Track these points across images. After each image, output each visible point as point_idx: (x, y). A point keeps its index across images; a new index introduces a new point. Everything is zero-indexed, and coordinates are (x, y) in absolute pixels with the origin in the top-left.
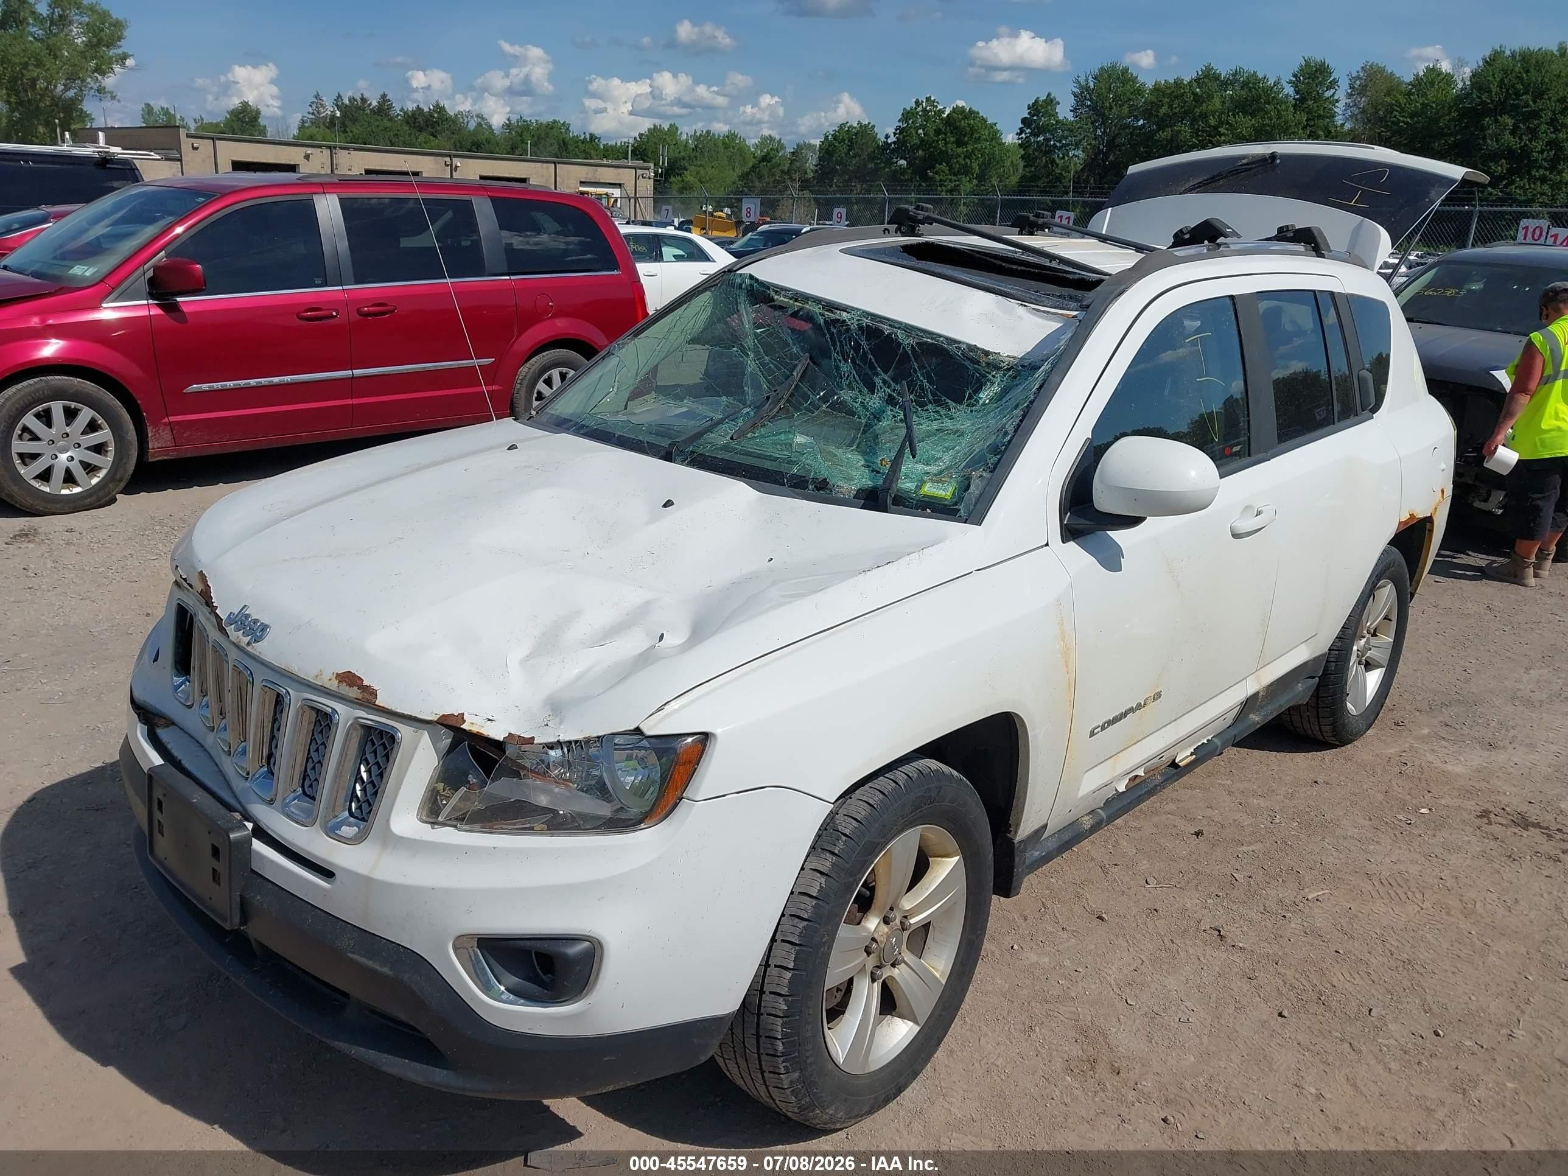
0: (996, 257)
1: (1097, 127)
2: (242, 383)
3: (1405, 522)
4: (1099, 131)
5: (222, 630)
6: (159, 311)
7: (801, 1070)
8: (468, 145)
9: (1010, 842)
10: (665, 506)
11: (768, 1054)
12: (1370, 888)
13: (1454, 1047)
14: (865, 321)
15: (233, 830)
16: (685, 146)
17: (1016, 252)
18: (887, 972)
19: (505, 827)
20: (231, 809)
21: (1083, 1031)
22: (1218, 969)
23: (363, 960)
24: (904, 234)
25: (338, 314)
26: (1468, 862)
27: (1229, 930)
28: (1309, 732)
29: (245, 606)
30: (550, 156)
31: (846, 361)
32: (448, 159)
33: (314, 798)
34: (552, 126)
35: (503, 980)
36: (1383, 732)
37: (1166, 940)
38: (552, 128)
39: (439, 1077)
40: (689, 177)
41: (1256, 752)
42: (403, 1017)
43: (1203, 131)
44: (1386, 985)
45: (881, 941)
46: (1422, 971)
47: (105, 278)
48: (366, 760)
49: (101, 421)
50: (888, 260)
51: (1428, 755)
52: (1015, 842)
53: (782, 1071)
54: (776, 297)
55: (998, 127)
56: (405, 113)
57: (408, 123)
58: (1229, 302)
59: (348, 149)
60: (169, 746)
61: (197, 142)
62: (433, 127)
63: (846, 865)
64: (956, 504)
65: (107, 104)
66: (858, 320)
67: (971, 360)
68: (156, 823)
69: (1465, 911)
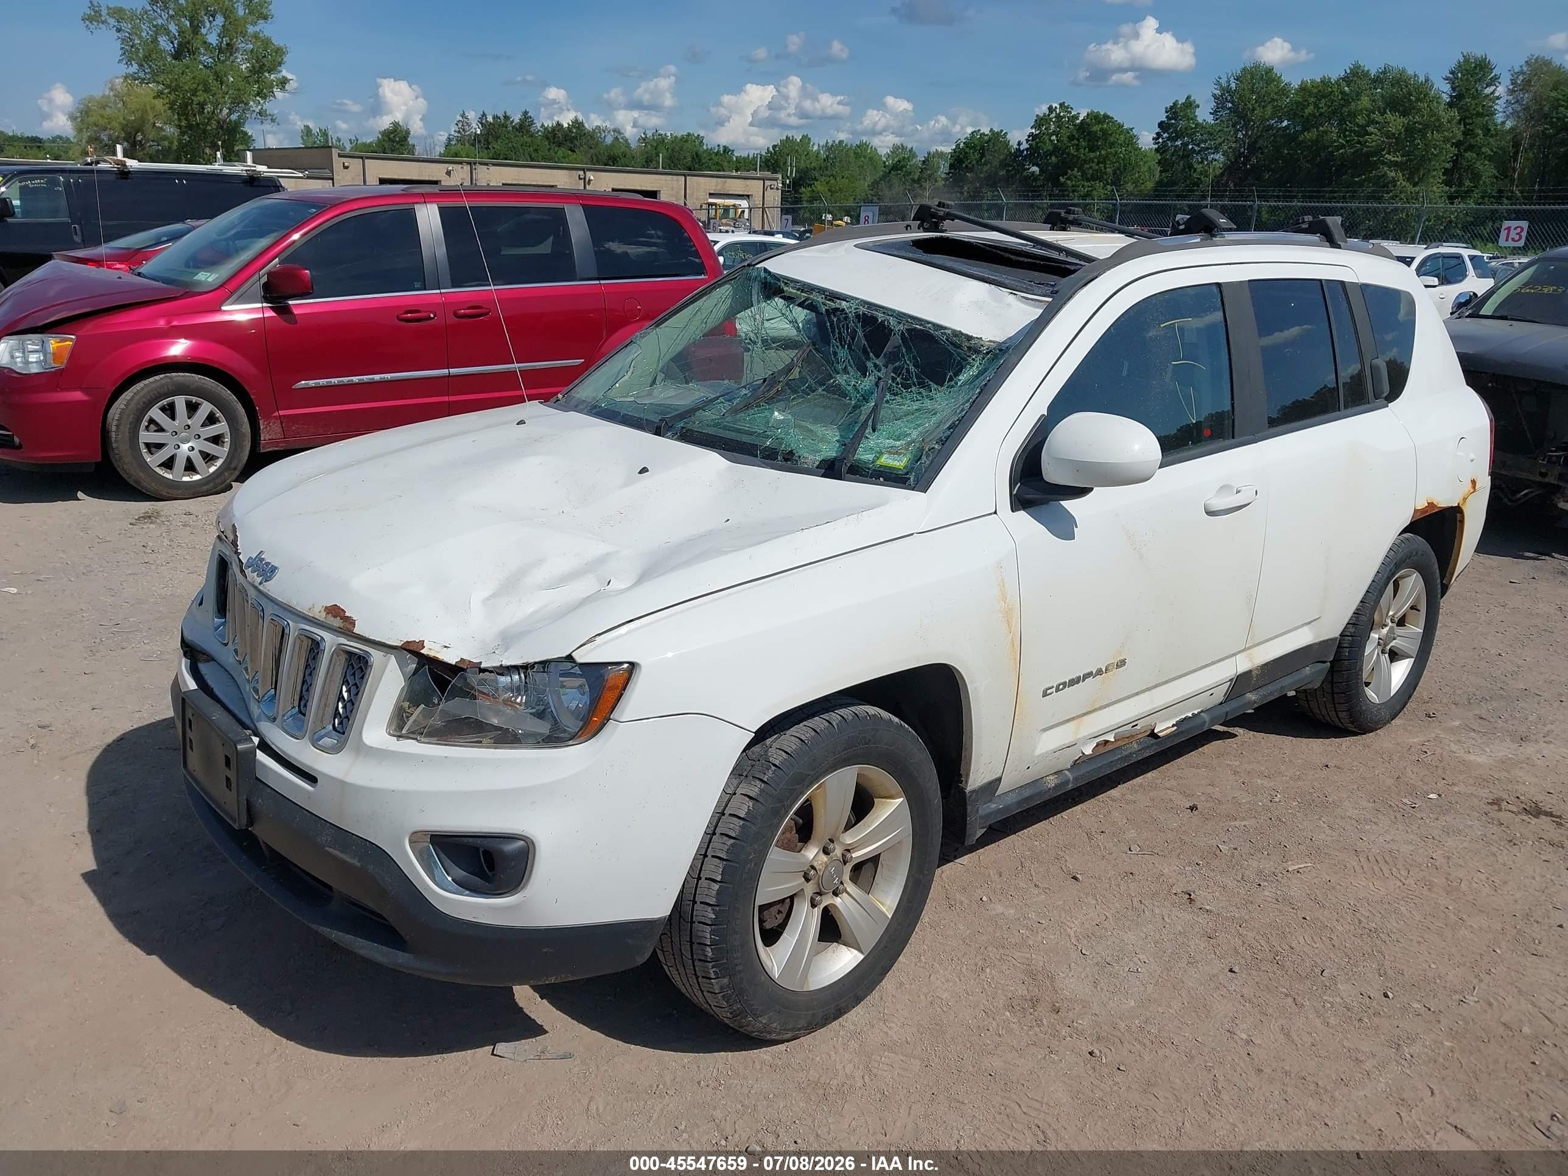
0: (1005, 250)
1: (1238, 130)
2: (346, 380)
3: (1423, 511)
4: (1240, 133)
5: (242, 571)
6: (272, 314)
7: (730, 976)
8: (604, 159)
9: (962, 792)
10: (640, 472)
11: (699, 960)
12: (1355, 864)
13: (1401, 1008)
14: (862, 310)
15: (240, 742)
16: (817, 157)
17: (1027, 245)
18: (827, 900)
19: (456, 740)
20: (245, 726)
21: (1032, 974)
22: (1180, 928)
23: (336, 853)
24: (926, 230)
25: (435, 316)
26: (1465, 844)
27: (1200, 896)
28: (1328, 718)
29: (262, 551)
30: (684, 169)
31: (843, 347)
32: (581, 173)
33: (304, 715)
34: (687, 139)
35: (451, 873)
36: (1411, 723)
37: (1135, 899)
38: (686, 141)
39: (401, 959)
40: (819, 186)
41: (1273, 737)
42: (372, 906)
43: (1351, 131)
44: (1346, 950)
45: (820, 870)
46: (1387, 939)
47: (224, 283)
48: (347, 681)
49: (218, 414)
50: (895, 253)
51: (1452, 745)
52: (967, 791)
53: (713, 976)
54: (785, 289)
55: (1135, 132)
56: (546, 129)
57: (548, 138)
58: (1215, 289)
59: (487, 164)
60: (206, 677)
61: (347, 161)
62: (572, 142)
63: (774, 792)
64: (907, 473)
65: (267, 126)
66: (855, 309)
67: (953, 344)
68: (188, 740)
69: (1449, 889)
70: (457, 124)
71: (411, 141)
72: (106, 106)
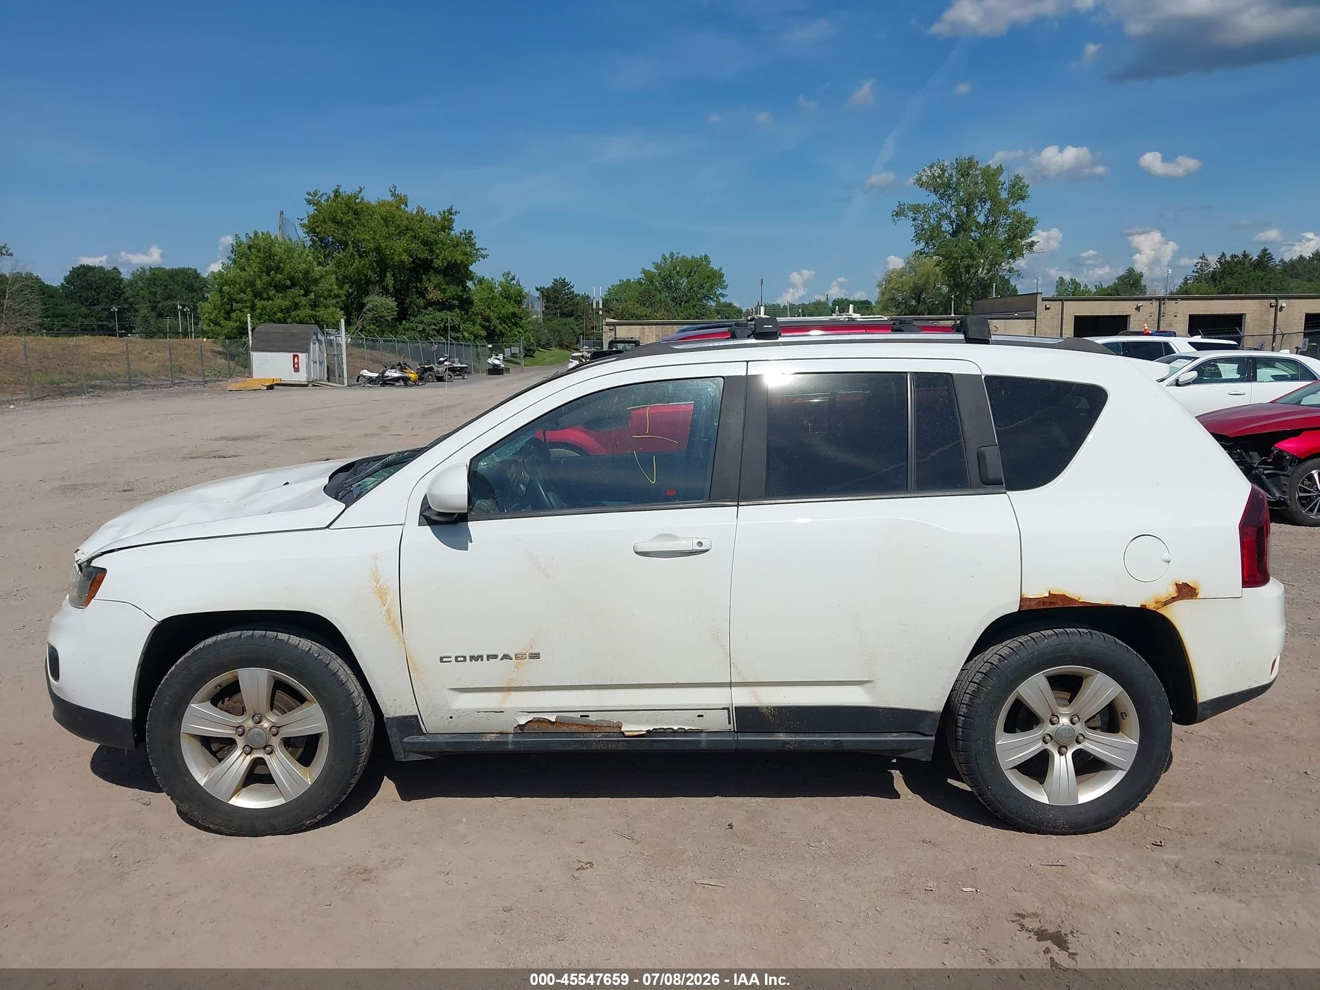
3: (1043, 601)
10: (284, 484)
18: (259, 754)
32: (1274, 301)
45: (246, 730)
52: (384, 717)
59: (1176, 299)
61: (1049, 304)
70: (1196, 265)
71: (1143, 282)
72: (903, 275)
